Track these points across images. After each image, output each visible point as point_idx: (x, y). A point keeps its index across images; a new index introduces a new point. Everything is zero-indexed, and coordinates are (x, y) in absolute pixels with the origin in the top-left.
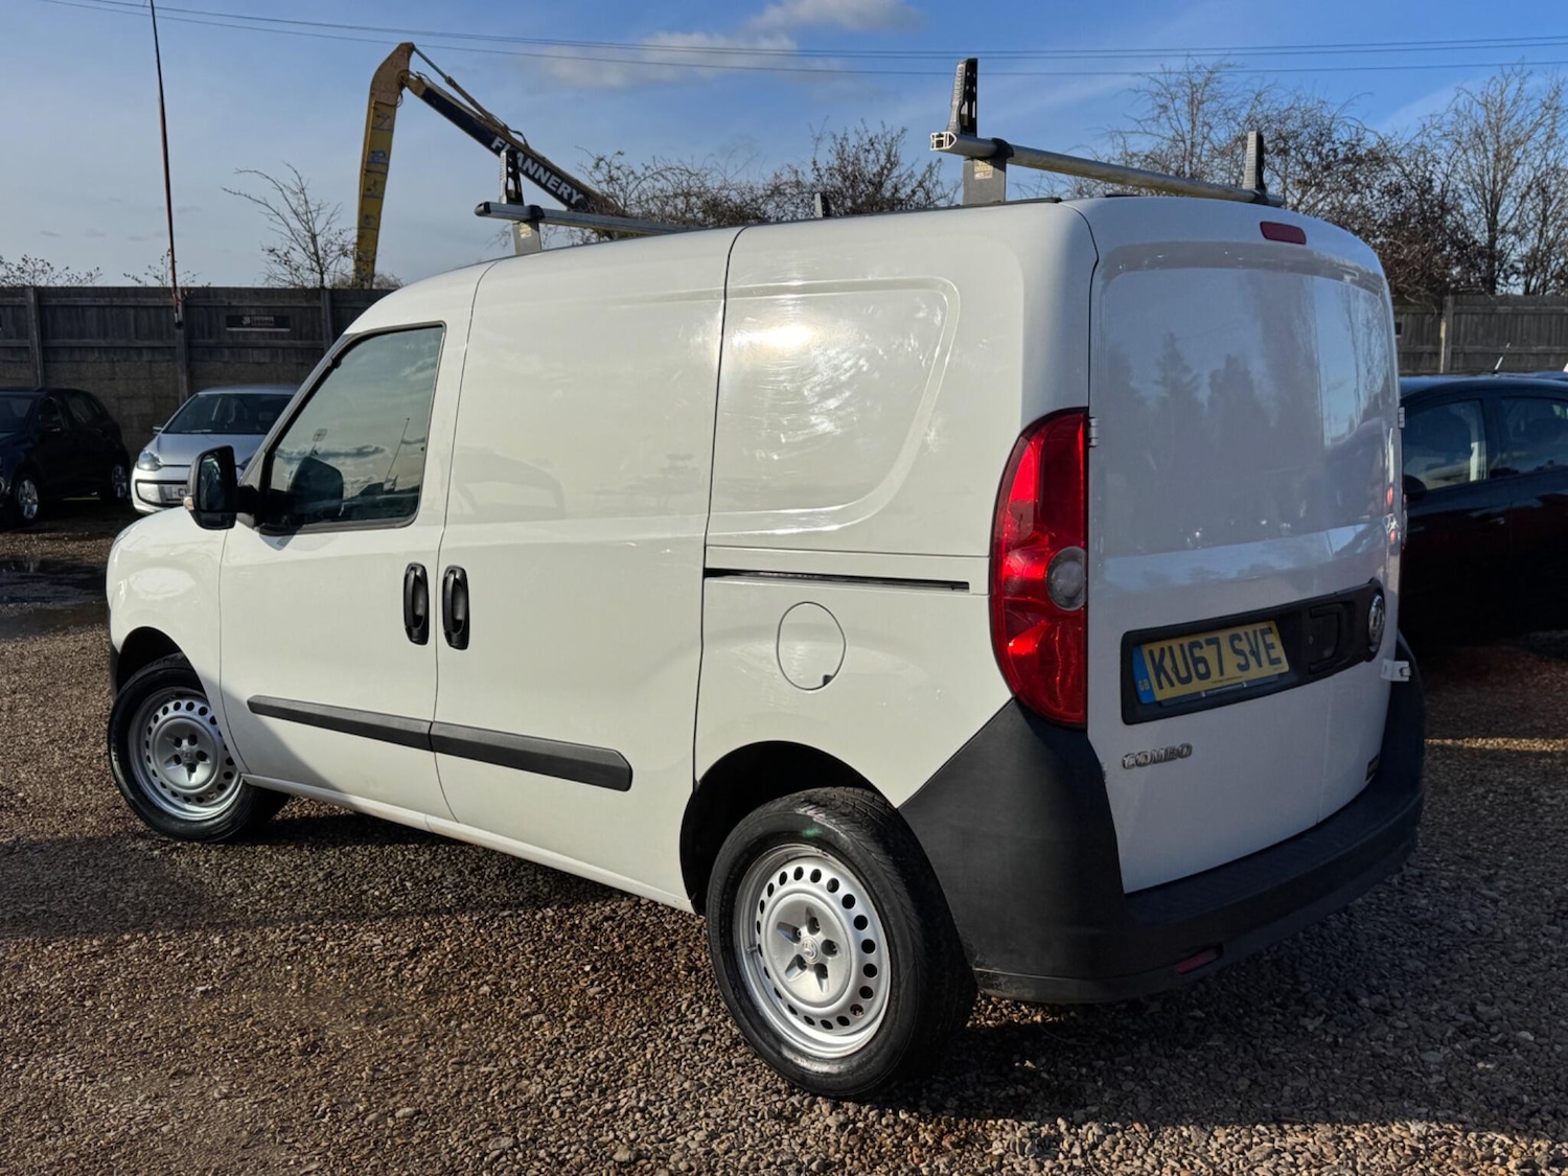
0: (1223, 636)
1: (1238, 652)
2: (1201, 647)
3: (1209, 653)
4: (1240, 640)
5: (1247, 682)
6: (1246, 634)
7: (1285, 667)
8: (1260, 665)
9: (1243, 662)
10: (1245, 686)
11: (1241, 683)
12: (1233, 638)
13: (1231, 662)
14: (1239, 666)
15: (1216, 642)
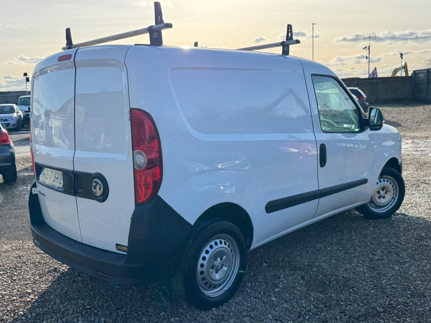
0: (55, 171)
1: (55, 177)
2: (50, 172)
3: (50, 173)
4: (57, 174)
5: (53, 185)
6: (59, 173)
7: (61, 186)
8: (57, 182)
9: (54, 180)
10: (52, 185)
11: (51, 184)
12: (56, 173)
13: (53, 178)
14: (53, 180)
15: (52, 172)
